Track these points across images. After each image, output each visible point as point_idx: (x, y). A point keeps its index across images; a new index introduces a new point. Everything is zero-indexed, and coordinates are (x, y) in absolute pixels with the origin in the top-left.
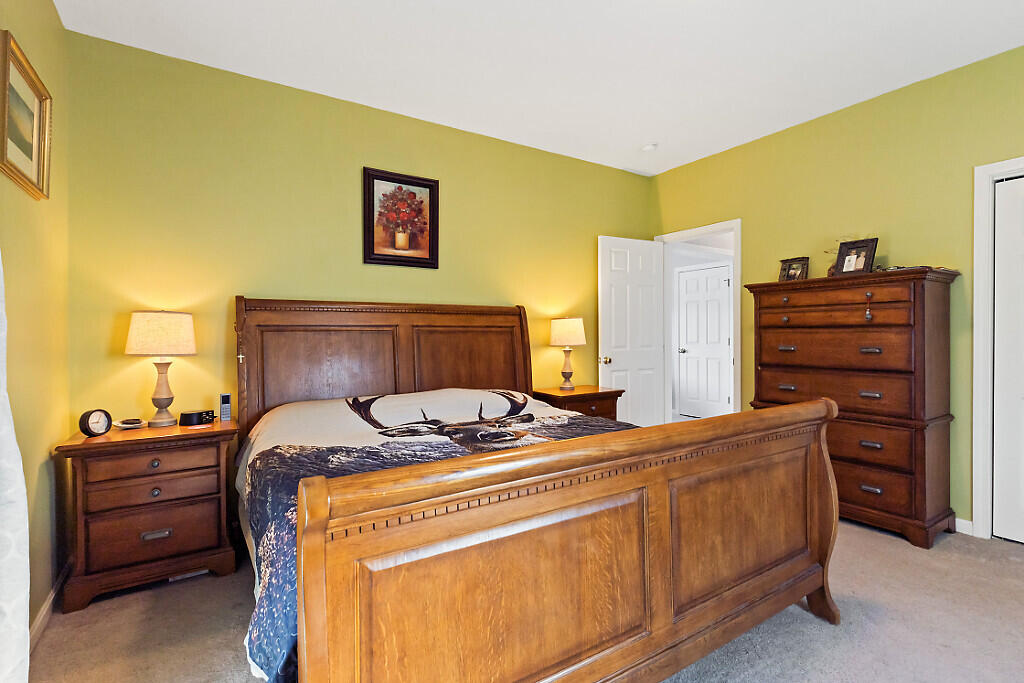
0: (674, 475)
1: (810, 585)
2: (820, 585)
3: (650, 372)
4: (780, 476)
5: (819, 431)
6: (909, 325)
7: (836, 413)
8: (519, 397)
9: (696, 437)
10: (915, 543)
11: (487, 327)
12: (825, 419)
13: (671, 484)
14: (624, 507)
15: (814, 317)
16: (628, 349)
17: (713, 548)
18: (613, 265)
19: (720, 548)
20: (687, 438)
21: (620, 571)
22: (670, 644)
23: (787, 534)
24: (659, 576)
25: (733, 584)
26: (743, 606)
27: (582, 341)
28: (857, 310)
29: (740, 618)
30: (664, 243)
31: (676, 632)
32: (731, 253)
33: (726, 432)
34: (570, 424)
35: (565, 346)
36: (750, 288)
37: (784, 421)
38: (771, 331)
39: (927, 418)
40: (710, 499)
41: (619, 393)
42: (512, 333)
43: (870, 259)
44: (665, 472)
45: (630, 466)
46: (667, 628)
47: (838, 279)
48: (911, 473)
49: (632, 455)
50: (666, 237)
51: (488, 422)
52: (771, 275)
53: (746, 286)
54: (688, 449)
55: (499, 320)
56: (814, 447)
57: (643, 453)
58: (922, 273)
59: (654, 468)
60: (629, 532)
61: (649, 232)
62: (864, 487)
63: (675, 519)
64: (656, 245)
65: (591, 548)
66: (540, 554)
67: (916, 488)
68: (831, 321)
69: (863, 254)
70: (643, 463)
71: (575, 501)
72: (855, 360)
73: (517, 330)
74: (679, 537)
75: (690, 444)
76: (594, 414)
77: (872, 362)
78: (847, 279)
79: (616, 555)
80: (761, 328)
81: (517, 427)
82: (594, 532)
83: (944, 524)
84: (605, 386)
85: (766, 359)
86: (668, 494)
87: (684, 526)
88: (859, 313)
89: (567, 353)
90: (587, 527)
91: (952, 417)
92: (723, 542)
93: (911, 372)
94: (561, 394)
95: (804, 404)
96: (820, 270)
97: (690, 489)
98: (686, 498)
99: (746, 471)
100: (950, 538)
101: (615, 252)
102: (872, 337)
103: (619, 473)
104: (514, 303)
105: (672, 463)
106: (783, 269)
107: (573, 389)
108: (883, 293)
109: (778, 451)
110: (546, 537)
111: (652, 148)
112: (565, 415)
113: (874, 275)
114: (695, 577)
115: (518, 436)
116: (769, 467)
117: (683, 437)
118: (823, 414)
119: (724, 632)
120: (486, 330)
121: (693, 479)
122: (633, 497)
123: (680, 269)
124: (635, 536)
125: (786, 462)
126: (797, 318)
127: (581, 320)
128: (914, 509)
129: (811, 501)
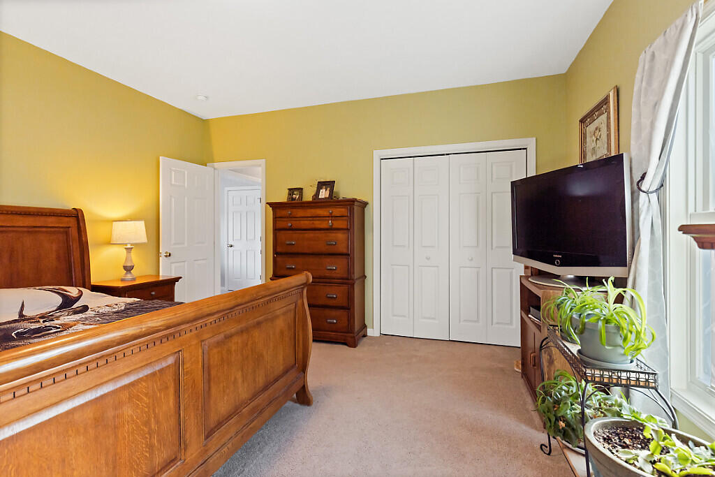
0: (206, 336)
1: (296, 387)
2: (302, 385)
3: (204, 262)
4: (280, 323)
5: (302, 292)
6: (348, 229)
7: (311, 280)
8: (73, 291)
9: (222, 306)
10: (350, 347)
11: (34, 227)
12: (305, 284)
13: (203, 343)
14: (161, 371)
15: (305, 224)
16: (186, 245)
17: (235, 381)
18: (173, 180)
19: (240, 380)
20: (215, 308)
21: (157, 422)
22: (201, 462)
23: (284, 360)
24: (192, 414)
25: (249, 402)
26: (255, 415)
27: (144, 239)
28: (326, 220)
29: (254, 423)
30: (214, 169)
31: (206, 451)
32: (260, 180)
33: (244, 301)
34: (126, 309)
35: (126, 244)
36: (270, 204)
37: (282, 288)
38: (283, 232)
39: (355, 278)
40: (233, 348)
41: (177, 279)
42: (67, 233)
43: (331, 192)
44: (197, 336)
45: (167, 337)
46: (199, 450)
47: (316, 202)
48: (349, 309)
49: (168, 328)
50: (216, 165)
51: (31, 320)
52: (282, 197)
53: (267, 203)
54: (216, 316)
55: (51, 221)
56: (300, 302)
57: (179, 324)
58: (353, 201)
59: (188, 335)
60: (167, 388)
61: (204, 159)
62: (329, 321)
63: (207, 369)
64: (208, 169)
65: (128, 411)
66: (70, 432)
67: (351, 318)
68: (313, 226)
69: (328, 189)
70: (179, 332)
71: (111, 377)
72: (324, 249)
73: (74, 232)
74: (209, 381)
75: (218, 312)
76: (153, 298)
77: (332, 250)
78: (321, 202)
79: (154, 410)
80: (276, 230)
81: (66, 319)
82: (130, 398)
83: (361, 334)
84: (164, 274)
85: (279, 250)
86: (200, 351)
87: (213, 373)
88: (326, 222)
89: (129, 250)
90: (124, 396)
91: (366, 277)
92: (243, 376)
93: (348, 255)
94: (121, 285)
95: (293, 277)
96: (308, 196)
97: (219, 344)
98: (215, 351)
99: (259, 324)
100: (365, 339)
101: (175, 171)
102: (333, 235)
103: (157, 343)
104: (70, 205)
105: (204, 328)
106: (289, 194)
107: (134, 279)
108: (337, 211)
109: (279, 307)
110: (77, 416)
111: (203, 98)
112: (121, 302)
113: (333, 201)
114: (222, 405)
115: (66, 327)
116: (273, 319)
117: (211, 308)
118: (305, 282)
119: (242, 437)
120: (32, 230)
121: (222, 336)
122: (171, 360)
123: (229, 189)
124: (171, 390)
125: (284, 314)
126: (296, 224)
127: (143, 222)
128: (349, 329)
129: (298, 335)
